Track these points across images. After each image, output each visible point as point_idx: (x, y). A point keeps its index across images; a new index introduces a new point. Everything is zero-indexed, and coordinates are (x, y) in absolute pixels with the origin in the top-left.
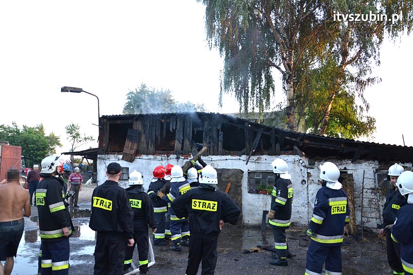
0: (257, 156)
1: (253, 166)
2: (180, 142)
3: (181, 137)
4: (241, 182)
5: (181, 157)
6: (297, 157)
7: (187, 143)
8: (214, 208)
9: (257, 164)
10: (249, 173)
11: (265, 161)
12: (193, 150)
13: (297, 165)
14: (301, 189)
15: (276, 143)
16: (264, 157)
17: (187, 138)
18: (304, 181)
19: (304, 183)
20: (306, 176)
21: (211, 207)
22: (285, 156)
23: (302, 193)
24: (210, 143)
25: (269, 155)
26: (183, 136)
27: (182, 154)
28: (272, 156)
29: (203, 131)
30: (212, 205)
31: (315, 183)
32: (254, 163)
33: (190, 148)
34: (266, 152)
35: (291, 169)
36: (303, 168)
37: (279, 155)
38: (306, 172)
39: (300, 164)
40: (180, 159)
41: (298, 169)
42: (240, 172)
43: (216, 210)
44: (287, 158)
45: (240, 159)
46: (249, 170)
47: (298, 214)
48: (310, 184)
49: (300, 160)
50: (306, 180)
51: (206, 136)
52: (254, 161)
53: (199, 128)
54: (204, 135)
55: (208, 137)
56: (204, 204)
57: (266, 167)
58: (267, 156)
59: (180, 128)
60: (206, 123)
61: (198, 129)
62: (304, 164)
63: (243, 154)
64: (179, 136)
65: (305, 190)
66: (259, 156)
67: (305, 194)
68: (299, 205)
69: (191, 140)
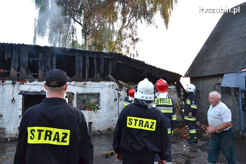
0: (84, 82)
1: (80, 90)
2: (15, 70)
3: (17, 66)
4: (72, 102)
5: (17, 83)
6: (112, 83)
7: (23, 70)
8: (153, 127)
9: (84, 88)
10: (77, 94)
11: (89, 86)
12: (29, 77)
13: (111, 89)
14: (114, 105)
15: (97, 73)
16: (89, 83)
17: (22, 66)
18: (116, 99)
19: (115, 100)
20: (117, 96)
21: (150, 126)
22: (103, 82)
23: (115, 108)
24: (45, 71)
25: (92, 81)
26: (19, 64)
27: (18, 81)
28: (94, 82)
29: (38, 61)
30: (150, 124)
31: (123, 100)
32: (81, 88)
33: (26, 75)
34: (90, 79)
35: (108, 92)
36: (115, 90)
37: (99, 82)
38: (117, 93)
39: (113, 88)
40: (16, 84)
41: (112, 91)
42: (72, 94)
43: (154, 130)
44: (105, 83)
45: (70, 84)
46: (77, 93)
47: (112, 122)
48: (120, 101)
49: (114, 85)
50: (117, 98)
51: (42, 65)
52: (81, 86)
53: (35, 58)
54: (39, 64)
55: (43, 66)
56: (141, 122)
57: (90, 90)
58: (91, 82)
59: (15, 57)
60: (41, 55)
61: (33, 59)
62: (116, 88)
63: (73, 81)
64: (15, 64)
65: (117, 105)
66: (85, 82)
67: (117, 108)
68: (113, 116)
69: (27, 68)
